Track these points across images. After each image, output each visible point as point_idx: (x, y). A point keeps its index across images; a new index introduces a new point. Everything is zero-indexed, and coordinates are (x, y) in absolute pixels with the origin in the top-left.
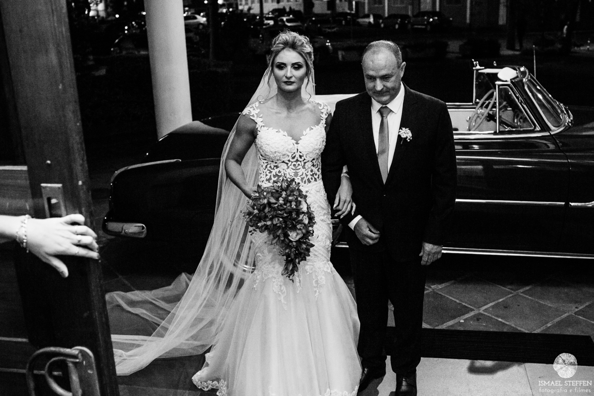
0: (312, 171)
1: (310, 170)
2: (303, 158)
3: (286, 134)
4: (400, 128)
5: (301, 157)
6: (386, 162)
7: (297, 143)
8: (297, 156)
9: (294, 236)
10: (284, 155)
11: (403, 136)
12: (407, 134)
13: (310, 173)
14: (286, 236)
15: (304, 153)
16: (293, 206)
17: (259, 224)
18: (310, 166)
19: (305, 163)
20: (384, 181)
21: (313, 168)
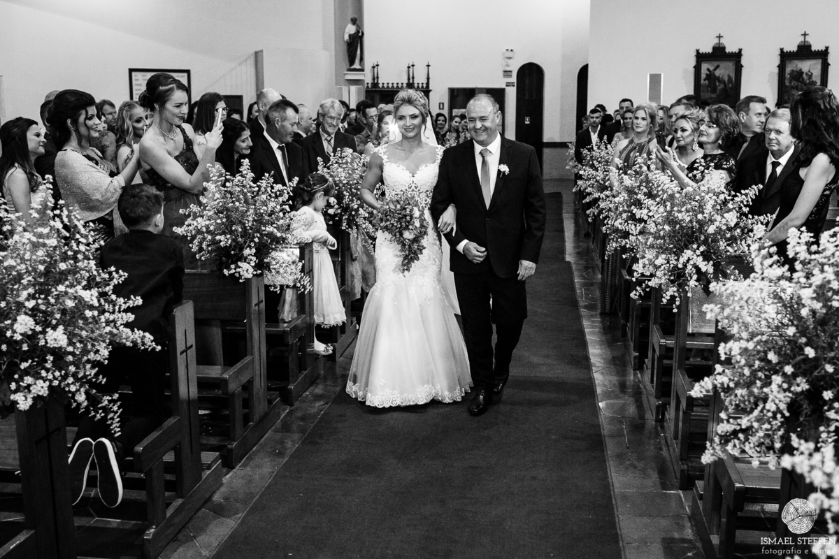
0: (426, 200)
1: (424, 200)
2: (418, 189)
3: (404, 168)
4: (500, 164)
5: (416, 187)
6: (488, 191)
7: (413, 176)
8: (413, 187)
9: (408, 235)
10: (402, 185)
11: (502, 170)
12: (505, 168)
13: (424, 202)
14: (401, 234)
15: (418, 184)
16: (408, 212)
17: (382, 225)
18: (424, 196)
19: (420, 193)
20: (488, 208)
21: (426, 198)
